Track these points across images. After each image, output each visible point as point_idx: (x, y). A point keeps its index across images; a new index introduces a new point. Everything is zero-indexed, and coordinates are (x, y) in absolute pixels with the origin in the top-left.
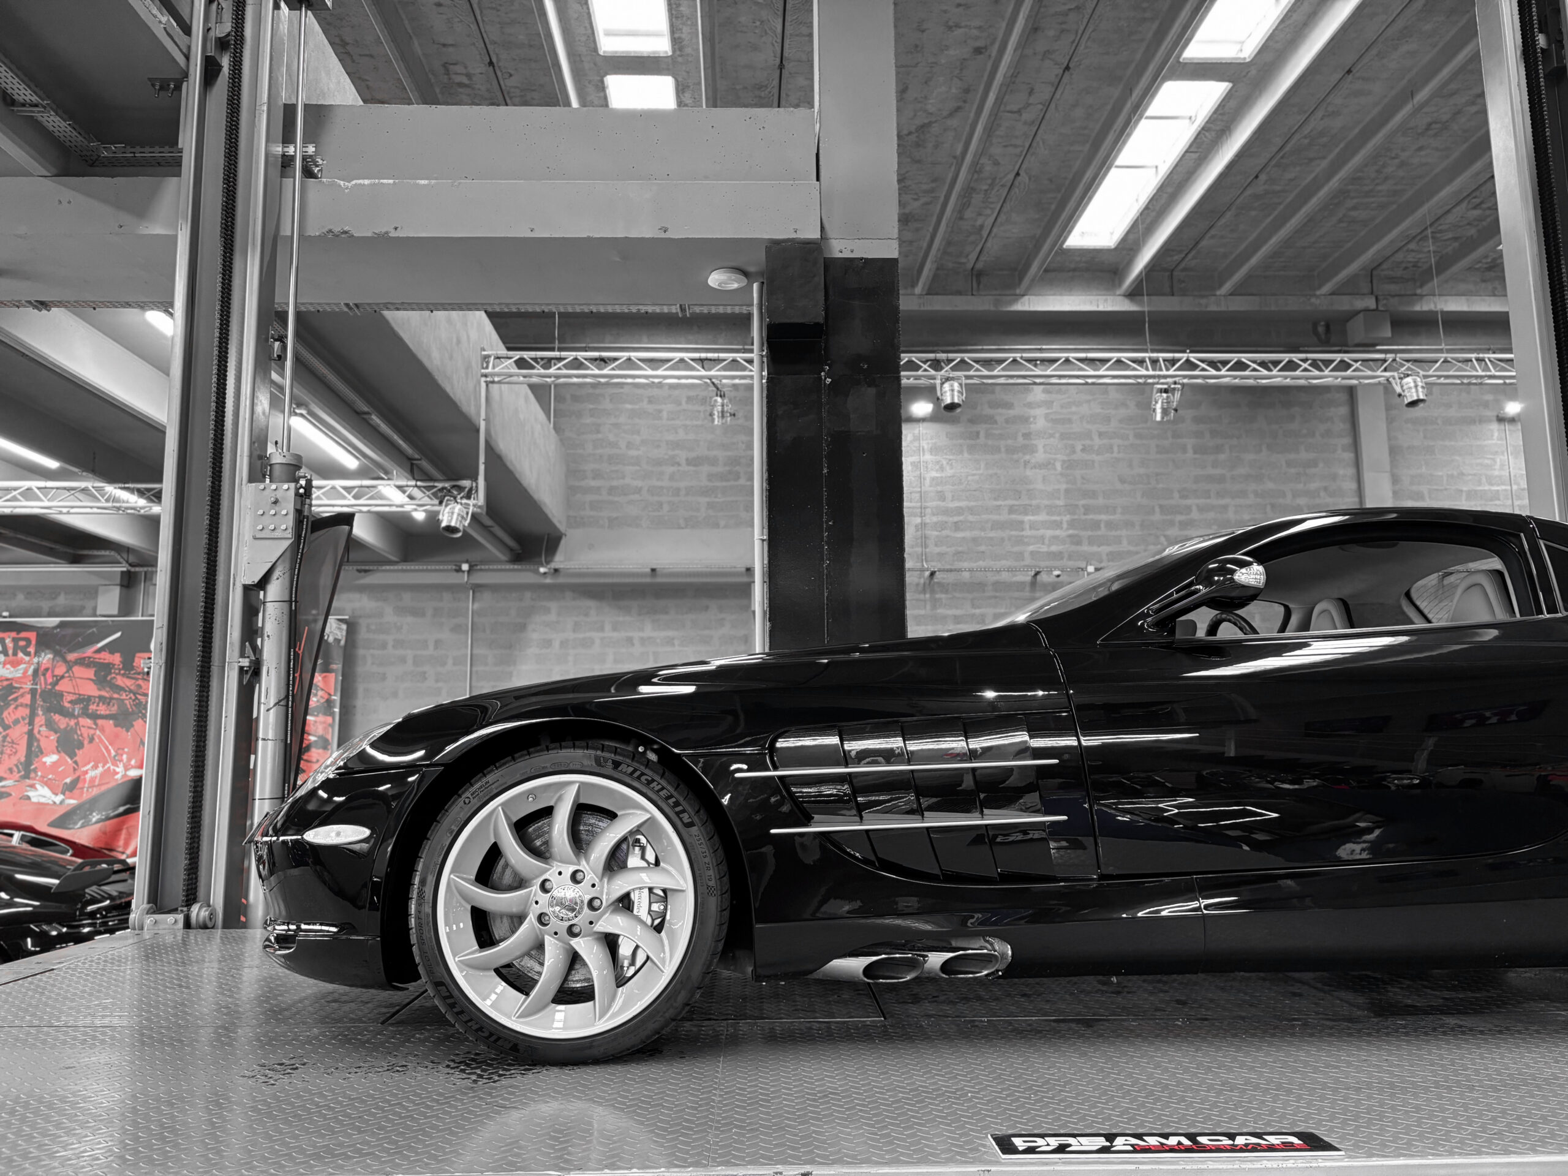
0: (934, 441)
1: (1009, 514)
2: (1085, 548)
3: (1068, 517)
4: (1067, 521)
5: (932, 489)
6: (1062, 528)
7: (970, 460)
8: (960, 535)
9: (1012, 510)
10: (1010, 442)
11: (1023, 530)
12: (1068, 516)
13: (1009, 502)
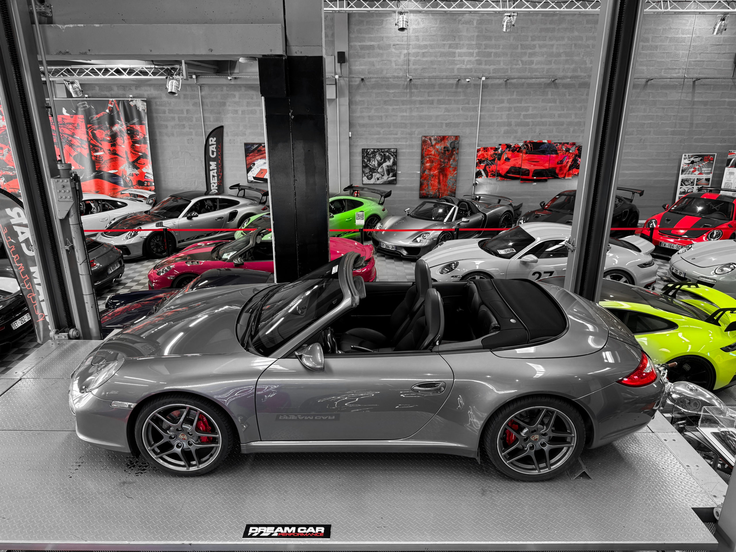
1: (449, 48)
2: (483, 67)
3: (477, 50)
4: (476, 53)
5: (413, 35)
6: (473, 56)
7: (432, 19)
8: (425, 59)
9: (450, 46)
11: (455, 57)
13: (449, 42)
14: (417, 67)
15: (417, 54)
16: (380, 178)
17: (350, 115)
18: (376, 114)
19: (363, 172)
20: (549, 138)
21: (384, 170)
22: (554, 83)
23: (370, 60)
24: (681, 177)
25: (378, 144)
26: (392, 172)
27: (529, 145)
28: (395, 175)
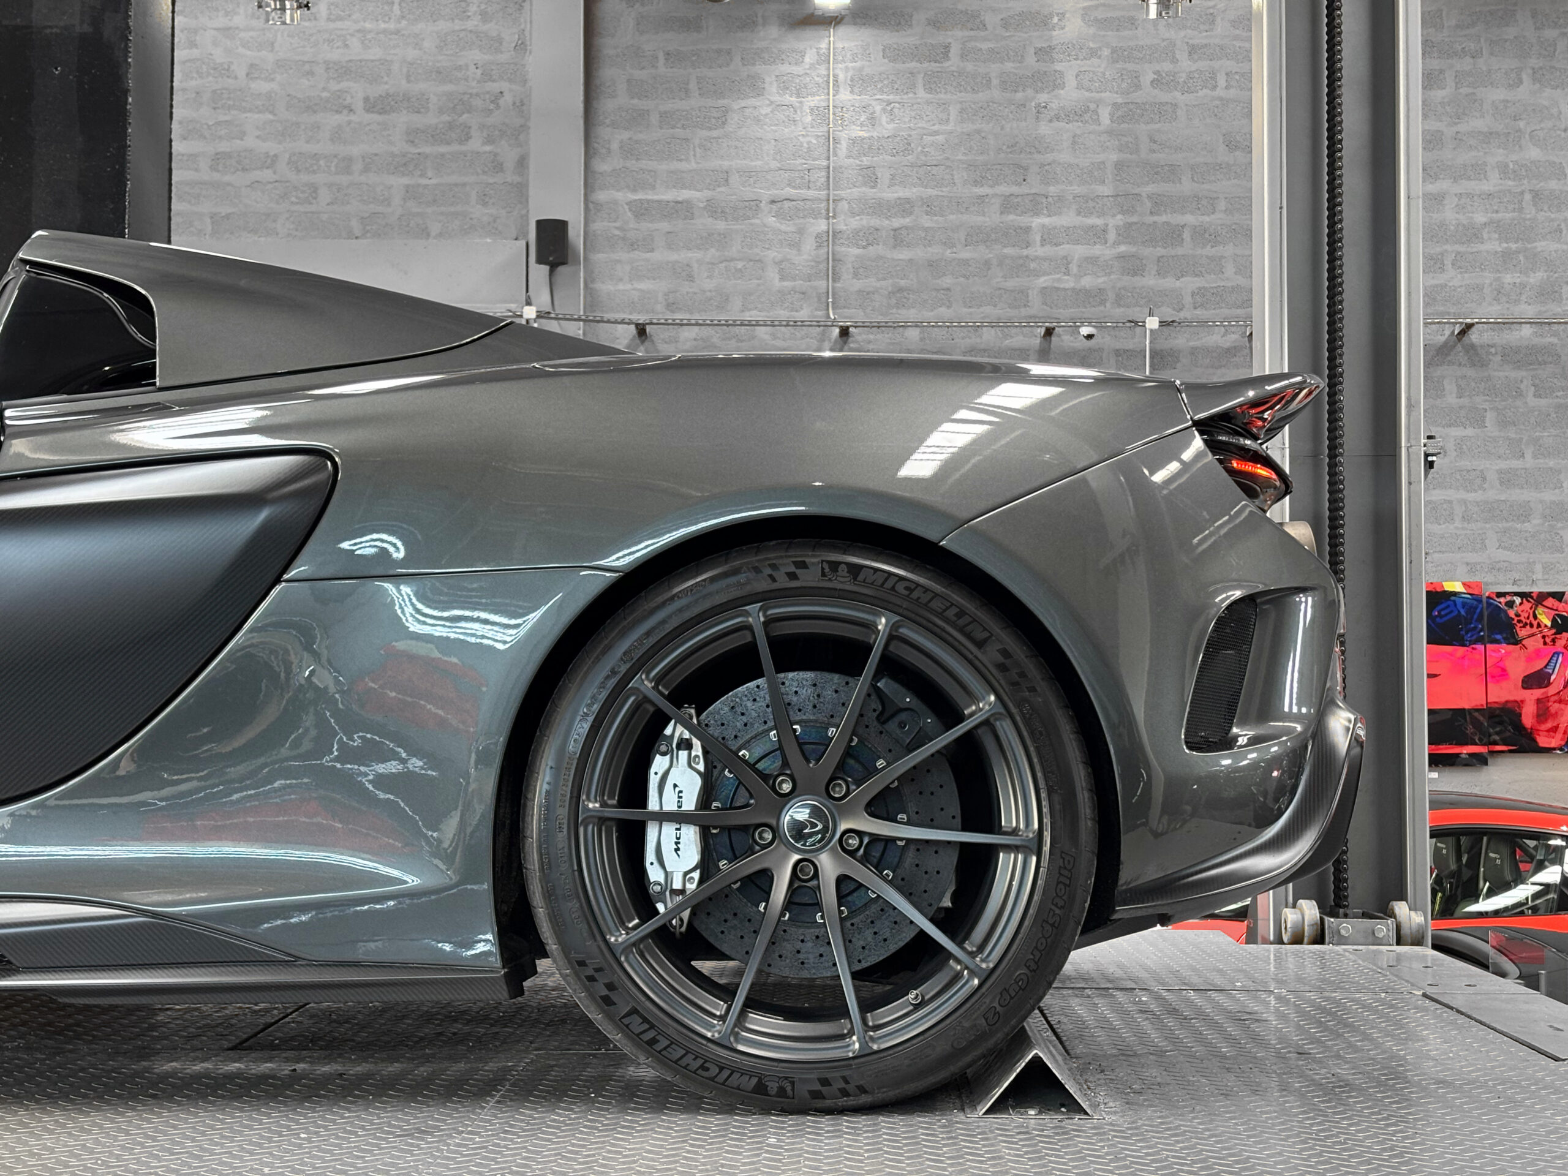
0: (858, 64)
1: (1002, 213)
2: (1150, 281)
3: (1119, 220)
4: (1117, 228)
5: (852, 160)
6: (1106, 243)
7: (928, 103)
8: (904, 254)
9: (1008, 205)
10: (1009, 66)
11: (1028, 245)
12: (1119, 217)
13: (1003, 189)
14: (871, 283)
15: (869, 237)
20: (1471, 571)
22: (1461, 344)
23: (674, 257)
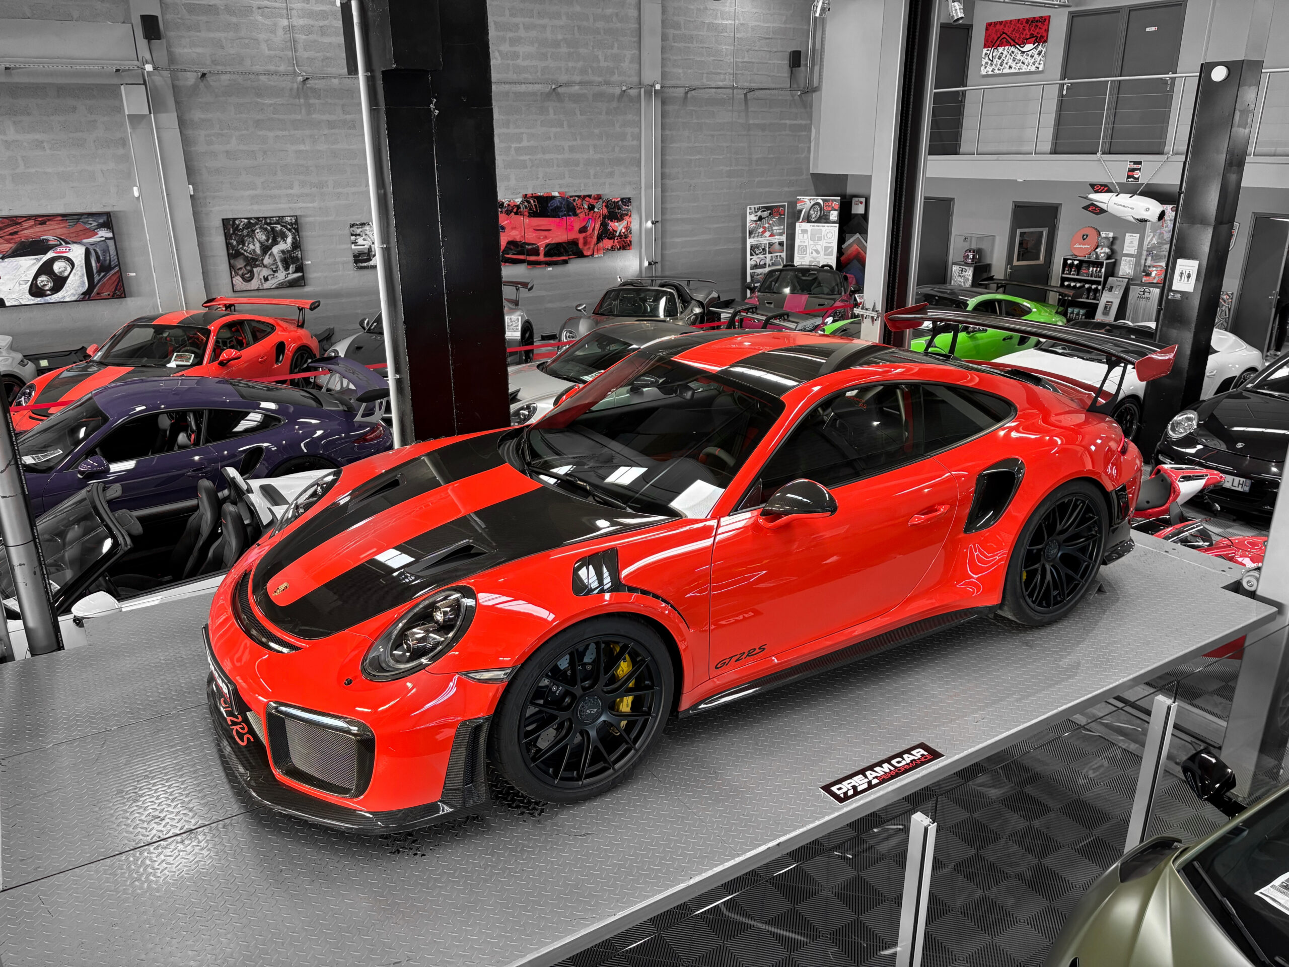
14: (312, 54)
15: (308, 30)
16: (269, 278)
17: (185, 148)
18: (242, 147)
19: (231, 267)
20: (560, 187)
21: (275, 260)
22: (554, 94)
23: (212, 35)
24: (750, 242)
25: (256, 207)
26: (293, 264)
27: (532, 202)
28: (300, 269)
